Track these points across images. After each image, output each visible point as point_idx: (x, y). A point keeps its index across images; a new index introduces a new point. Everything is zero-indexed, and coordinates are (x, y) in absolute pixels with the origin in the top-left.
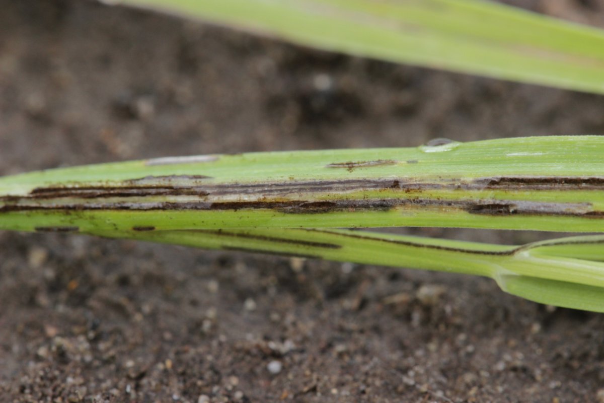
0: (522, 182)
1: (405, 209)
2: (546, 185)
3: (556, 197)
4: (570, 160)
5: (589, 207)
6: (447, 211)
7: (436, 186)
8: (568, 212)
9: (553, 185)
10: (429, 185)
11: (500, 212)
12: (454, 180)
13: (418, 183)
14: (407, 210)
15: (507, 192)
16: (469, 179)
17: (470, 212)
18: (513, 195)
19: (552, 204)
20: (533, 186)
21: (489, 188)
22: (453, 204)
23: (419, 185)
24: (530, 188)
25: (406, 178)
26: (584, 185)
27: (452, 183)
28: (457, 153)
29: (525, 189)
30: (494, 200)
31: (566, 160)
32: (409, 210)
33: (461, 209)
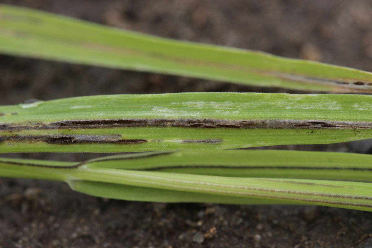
0: (79, 124)
1: (9, 142)
2: (94, 125)
3: (100, 132)
4: (108, 110)
5: (119, 137)
6: (35, 142)
7: (28, 128)
8: (107, 140)
9: (98, 124)
10: (23, 127)
11: (66, 142)
12: (38, 124)
13: (17, 126)
14: (11, 143)
15: (70, 130)
16: (47, 123)
17: (49, 143)
18: (74, 132)
19: (97, 136)
20: (85, 126)
21: (60, 128)
22: (38, 138)
23: (18, 127)
24: (84, 127)
25: (10, 123)
26: (116, 124)
27: (37, 125)
28: (41, 108)
29: (81, 128)
30: (62, 135)
31: (105, 110)
32: (12, 143)
33: (43, 141)
